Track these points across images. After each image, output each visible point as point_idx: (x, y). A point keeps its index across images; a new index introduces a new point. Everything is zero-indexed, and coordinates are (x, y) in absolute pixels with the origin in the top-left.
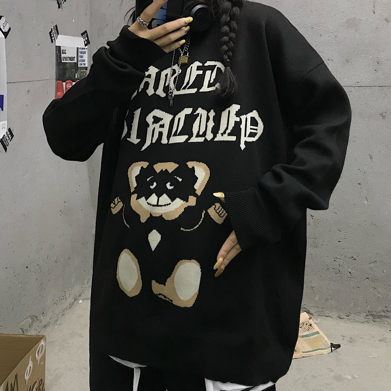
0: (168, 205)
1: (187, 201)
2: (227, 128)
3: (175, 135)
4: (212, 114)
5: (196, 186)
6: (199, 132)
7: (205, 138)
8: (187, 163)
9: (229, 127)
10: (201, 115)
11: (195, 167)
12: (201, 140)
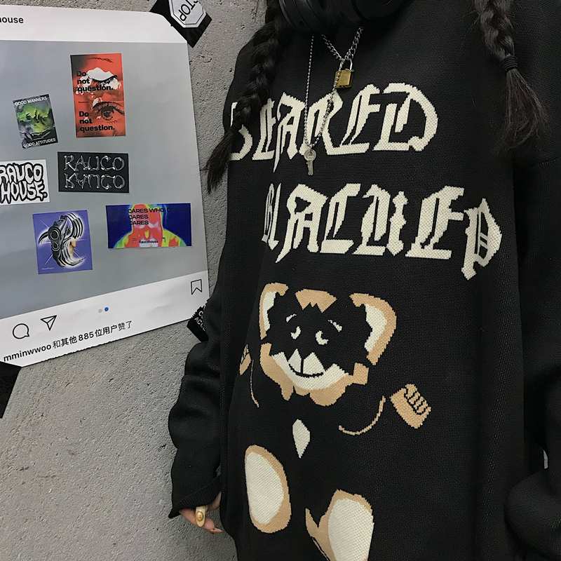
0: (318, 375)
1: (351, 373)
2: (432, 234)
3: (330, 237)
4: (401, 200)
5: (369, 345)
6: (373, 234)
7: (386, 249)
8: (351, 296)
9: (436, 231)
10: (378, 201)
11: (367, 305)
12: (378, 251)
